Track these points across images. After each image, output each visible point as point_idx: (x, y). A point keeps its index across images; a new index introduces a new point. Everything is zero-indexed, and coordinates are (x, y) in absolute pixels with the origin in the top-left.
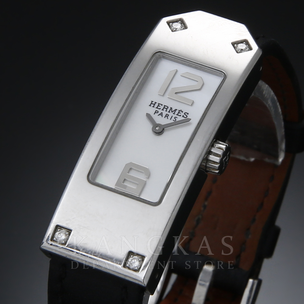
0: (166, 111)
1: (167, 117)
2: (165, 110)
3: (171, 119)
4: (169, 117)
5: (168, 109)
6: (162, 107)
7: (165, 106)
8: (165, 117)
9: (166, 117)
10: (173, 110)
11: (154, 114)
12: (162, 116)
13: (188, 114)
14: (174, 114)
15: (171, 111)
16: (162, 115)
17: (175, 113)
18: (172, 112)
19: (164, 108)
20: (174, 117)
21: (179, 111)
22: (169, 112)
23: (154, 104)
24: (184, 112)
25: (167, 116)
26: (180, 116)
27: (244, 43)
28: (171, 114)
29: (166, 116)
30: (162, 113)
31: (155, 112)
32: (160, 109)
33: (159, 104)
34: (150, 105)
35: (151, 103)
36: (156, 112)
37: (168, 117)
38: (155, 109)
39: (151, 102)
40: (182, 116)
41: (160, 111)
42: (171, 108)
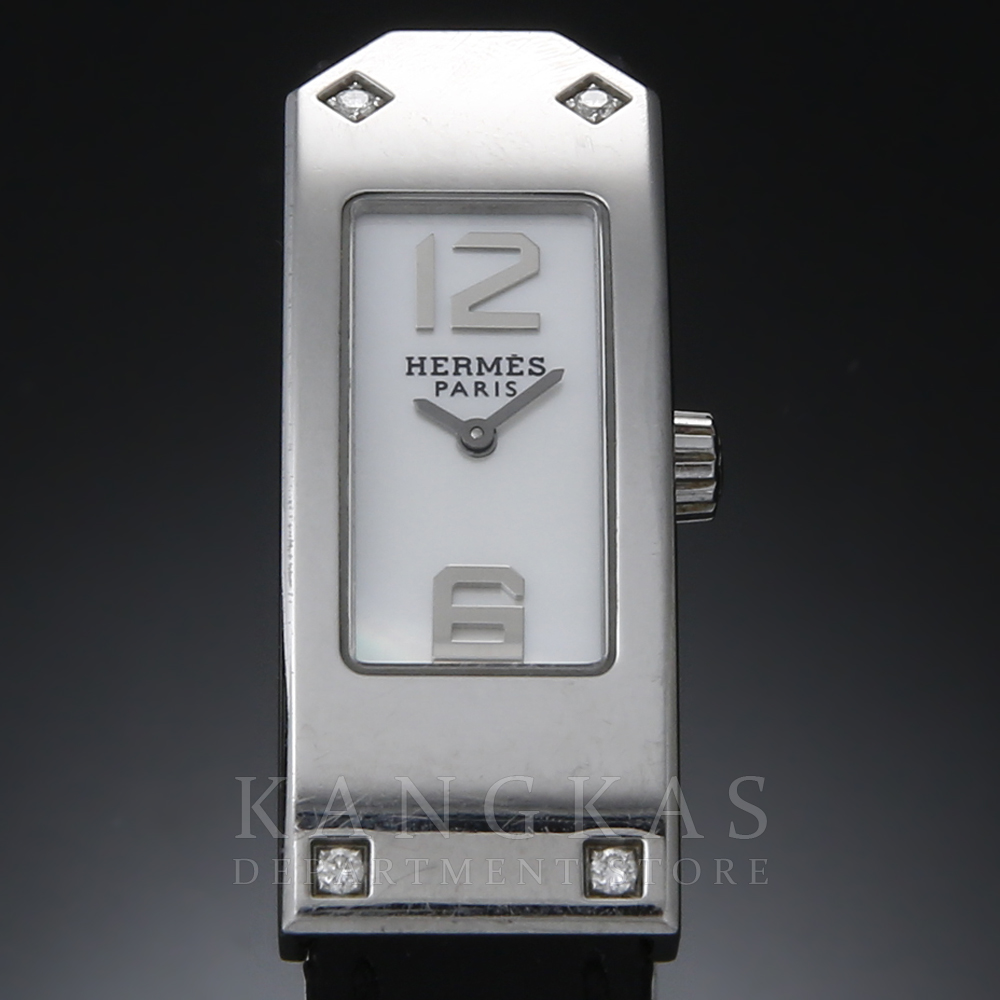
0: (469, 373)
1: (482, 389)
2: (463, 370)
3: (497, 394)
4: (490, 389)
5: (471, 366)
6: (450, 366)
7: (456, 359)
8: (476, 394)
9: (480, 393)
10: (489, 366)
11: (437, 394)
12: (466, 394)
13: (542, 360)
14: (498, 373)
15: (484, 370)
16: (463, 390)
17: (498, 368)
18: (489, 370)
19: (458, 366)
20: (504, 385)
21: (510, 360)
22: (480, 373)
23: (421, 366)
24: (526, 360)
25: (480, 388)
26: (521, 373)
27: (593, 86)
28: (489, 379)
29: (477, 390)
30: (459, 384)
31: (438, 390)
32: (446, 373)
33: (435, 359)
34: (410, 373)
35: (411, 366)
36: (440, 387)
37: (486, 390)
38: (430, 381)
39: (407, 362)
40: (526, 372)
41: (451, 381)
42: (481, 360)
